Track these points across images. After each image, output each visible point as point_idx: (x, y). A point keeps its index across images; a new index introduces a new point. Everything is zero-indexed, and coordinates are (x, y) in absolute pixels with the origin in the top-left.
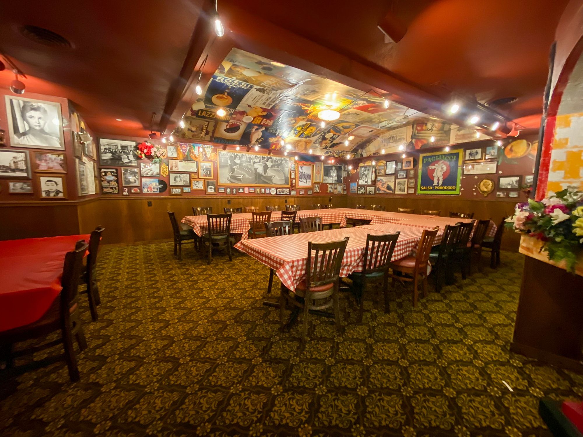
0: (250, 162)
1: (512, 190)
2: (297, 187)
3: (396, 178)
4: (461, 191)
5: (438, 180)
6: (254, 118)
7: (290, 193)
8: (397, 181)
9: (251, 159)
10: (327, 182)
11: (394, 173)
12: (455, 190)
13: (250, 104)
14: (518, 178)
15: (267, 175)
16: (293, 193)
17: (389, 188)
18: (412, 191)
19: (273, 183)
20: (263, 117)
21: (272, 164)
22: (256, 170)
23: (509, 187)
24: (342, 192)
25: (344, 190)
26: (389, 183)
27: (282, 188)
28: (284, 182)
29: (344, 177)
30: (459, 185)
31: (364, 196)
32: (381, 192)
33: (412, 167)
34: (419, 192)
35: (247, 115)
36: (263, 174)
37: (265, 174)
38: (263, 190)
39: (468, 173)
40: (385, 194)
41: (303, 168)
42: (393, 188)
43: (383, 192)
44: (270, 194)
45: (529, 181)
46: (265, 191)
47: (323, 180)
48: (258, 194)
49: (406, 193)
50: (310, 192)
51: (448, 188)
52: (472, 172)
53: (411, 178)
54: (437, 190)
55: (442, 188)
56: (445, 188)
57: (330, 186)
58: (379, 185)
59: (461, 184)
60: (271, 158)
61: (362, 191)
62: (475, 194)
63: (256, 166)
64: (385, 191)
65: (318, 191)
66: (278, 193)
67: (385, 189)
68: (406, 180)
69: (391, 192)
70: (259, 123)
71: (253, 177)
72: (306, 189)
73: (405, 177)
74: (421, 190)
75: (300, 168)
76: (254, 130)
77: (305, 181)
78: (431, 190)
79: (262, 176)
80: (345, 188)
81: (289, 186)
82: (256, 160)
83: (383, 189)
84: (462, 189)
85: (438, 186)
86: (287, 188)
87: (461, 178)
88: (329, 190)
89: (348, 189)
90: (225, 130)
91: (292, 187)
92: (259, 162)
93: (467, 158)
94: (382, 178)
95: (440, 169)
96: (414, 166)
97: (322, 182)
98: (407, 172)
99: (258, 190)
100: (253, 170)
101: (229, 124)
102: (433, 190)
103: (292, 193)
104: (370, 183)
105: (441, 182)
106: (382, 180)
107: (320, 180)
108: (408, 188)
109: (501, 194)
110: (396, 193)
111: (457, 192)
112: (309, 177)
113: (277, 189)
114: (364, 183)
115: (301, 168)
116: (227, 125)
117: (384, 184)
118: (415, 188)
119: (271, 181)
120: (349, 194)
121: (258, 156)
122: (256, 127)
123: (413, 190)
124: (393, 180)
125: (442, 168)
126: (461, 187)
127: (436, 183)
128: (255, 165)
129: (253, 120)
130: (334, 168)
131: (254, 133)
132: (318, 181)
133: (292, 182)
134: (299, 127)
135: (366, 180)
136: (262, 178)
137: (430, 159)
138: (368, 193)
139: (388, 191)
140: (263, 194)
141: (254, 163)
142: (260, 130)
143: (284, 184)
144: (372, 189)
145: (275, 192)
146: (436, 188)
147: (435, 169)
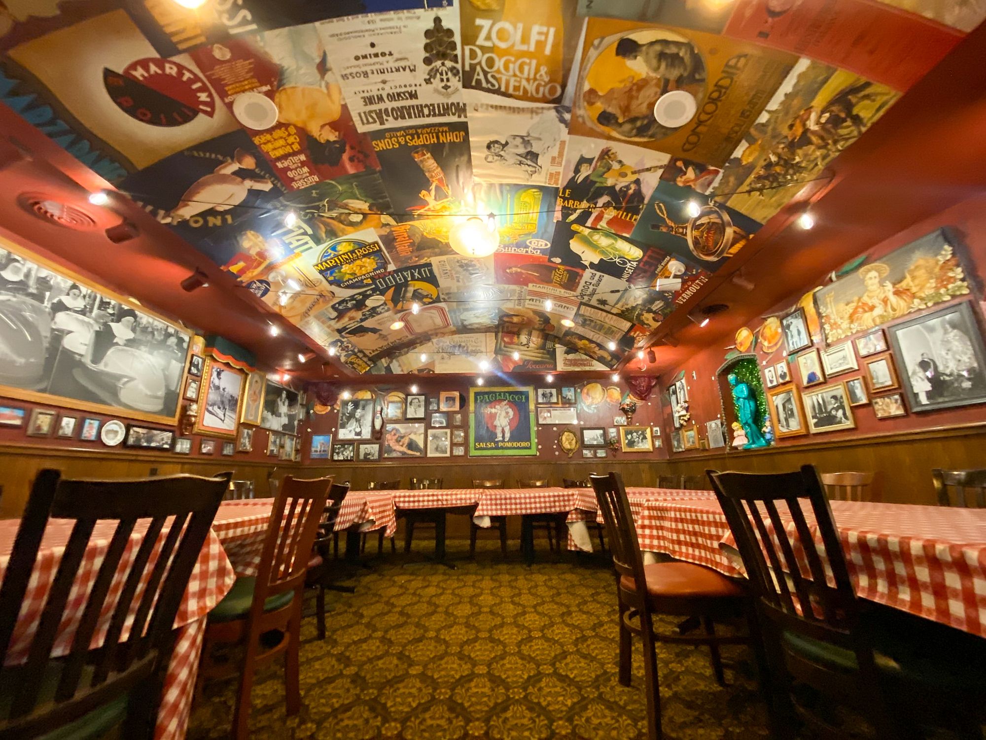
0: (40, 298)
1: (599, 447)
2: (196, 429)
3: (429, 426)
4: (538, 450)
5: (503, 432)
6: (279, 125)
7: (173, 444)
8: (430, 432)
9: (50, 288)
10: (267, 425)
11: (423, 416)
12: (530, 448)
13: (331, 62)
14: (601, 432)
15: (101, 367)
16: (183, 446)
17: (412, 445)
18: (460, 451)
19: (120, 403)
20: (309, 143)
21: (131, 335)
22: (58, 336)
23: (595, 443)
24: (293, 458)
25: (297, 451)
26: (413, 437)
27: (151, 426)
28: (158, 406)
29: (300, 421)
30: (534, 440)
31: (348, 465)
32: (394, 455)
33: (457, 407)
34: (473, 453)
35: (270, 95)
36: (87, 360)
37: (96, 359)
38: (68, 424)
39: (544, 422)
40: (404, 458)
41: (223, 375)
42: (422, 445)
43: (399, 455)
44: (98, 441)
45: (613, 435)
46: (79, 427)
47: (263, 419)
48: (39, 436)
49: (448, 455)
50: (228, 450)
51: (519, 444)
52: (549, 421)
53: (458, 428)
54: (502, 448)
55: (509, 445)
56: (515, 445)
57: (272, 438)
58: (390, 440)
59: (537, 438)
60: (131, 313)
61: (348, 453)
62: (557, 453)
63: (62, 320)
64: (404, 453)
65: (249, 448)
66: (131, 441)
67: (404, 449)
68: (448, 431)
69: (418, 454)
70: (274, 154)
71: (36, 360)
72: (222, 439)
73: (444, 425)
74: (476, 449)
75: (215, 374)
76: (232, 168)
77: (220, 413)
78: (492, 448)
79: (81, 365)
80: (299, 447)
81: (174, 421)
82: (67, 301)
83: (399, 449)
84: (540, 447)
85: (503, 441)
86: (164, 428)
87: (536, 429)
88: (271, 447)
89: (304, 447)
90: (108, 74)
91: (185, 425)
92: (83, 312)
93: (540, 400)
94: (397, 426)
95: (504, 414)
96: (461, 406)
97: (259, 422)
98: (449, 415)
99: (44, 421)
100: (45, 333)
101: (160, 64)
102: (497, 448)
103: (178, 448)
104: (367, 434)
105: (507, 435)
106: (397, 430)
107: (256, 417)
108: (453, 444)
109: (587, 453)
110: (429, 455)
111: (533, 451)
112: (233, 403)
113: (128, 428)
114: (352, 436)
115: (219, 374)
116: (144, 63)
117: (402, 437)
118: (465, 444)
119: (114, 392)
120: (307, 463)
121: (84, 290)
122: (249, 163)
123: (462, 448)
124: (422, 430)
125: (507, 413)
126: (538, 444)
127: (499, 437)
128: (61, 316)
129: (270, 131)
130: (284, 395)
131: (224, 179)
132: (251, 420)
133: (185, 409)
134: (349, 241)
135: (358, 430)
136: (78, 374)
137: (486, 396)
138: (362, 457)
139: (410, 452)
140: (66, 438)
141: (60, 307)
142: (248, 184)
143: (159, 413)
144: (374, 449)
145: (120, 438)
146: (500, 444)
147: (496, 414)
